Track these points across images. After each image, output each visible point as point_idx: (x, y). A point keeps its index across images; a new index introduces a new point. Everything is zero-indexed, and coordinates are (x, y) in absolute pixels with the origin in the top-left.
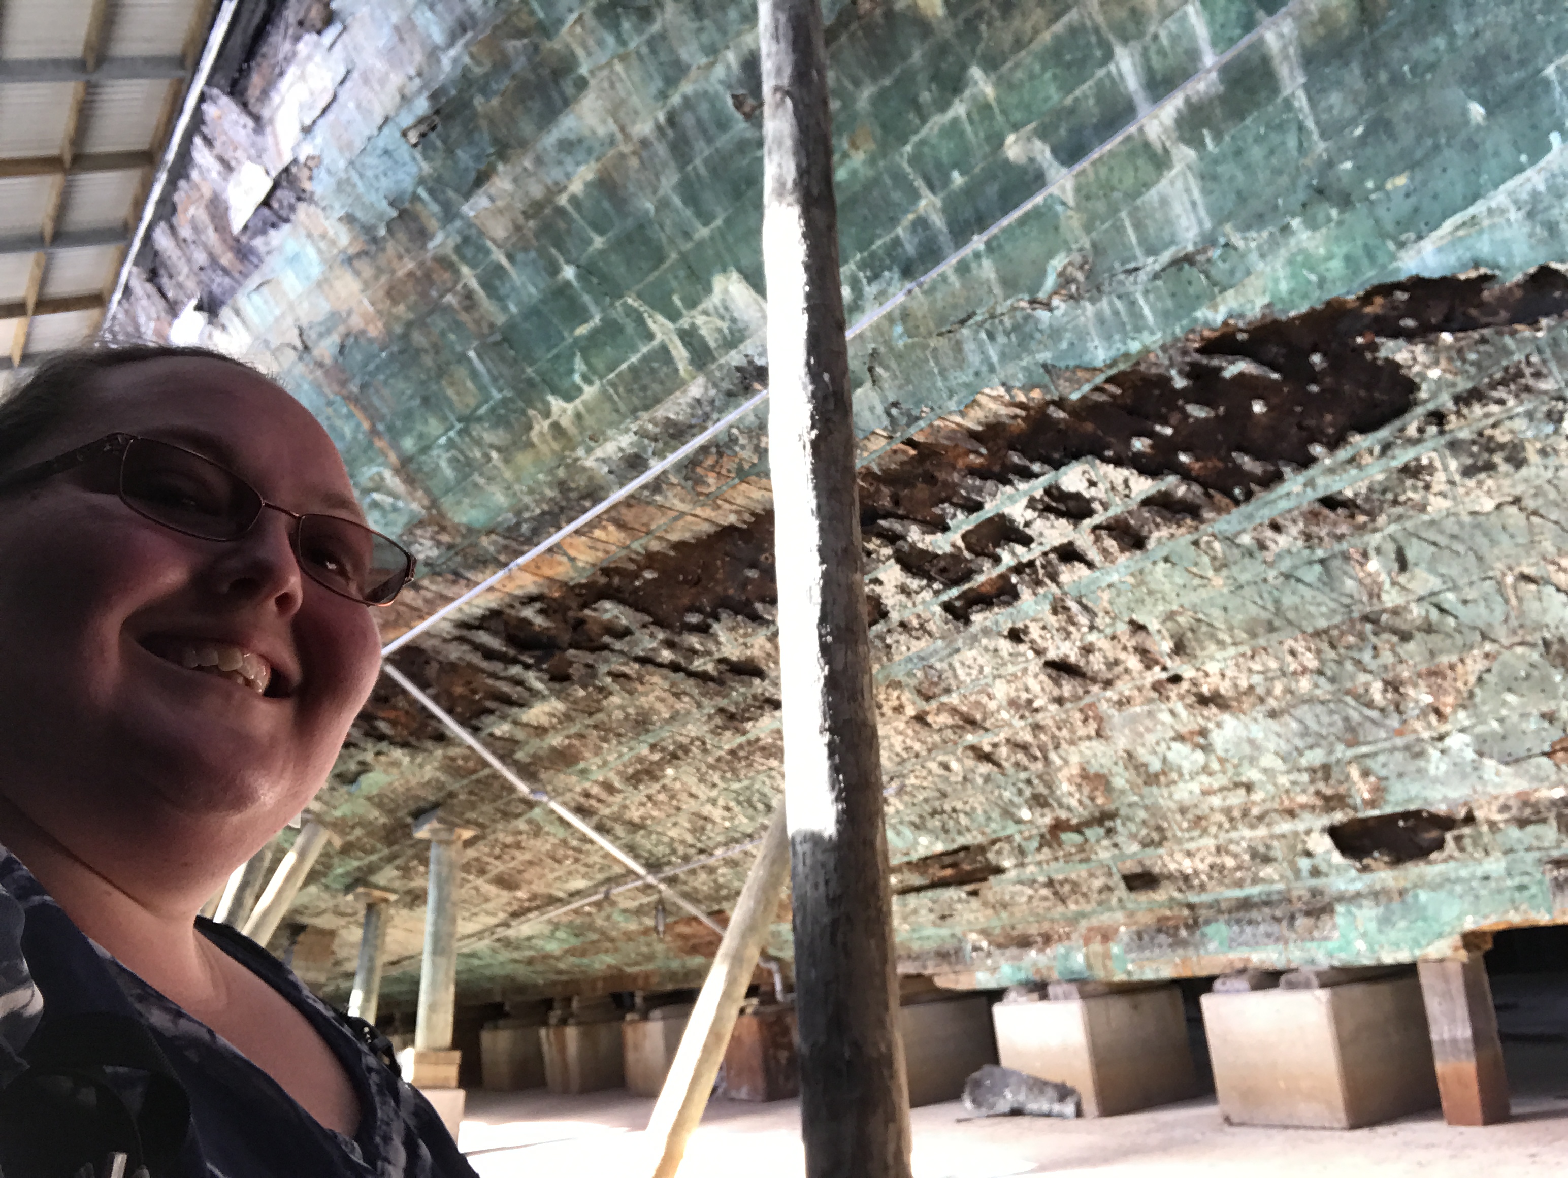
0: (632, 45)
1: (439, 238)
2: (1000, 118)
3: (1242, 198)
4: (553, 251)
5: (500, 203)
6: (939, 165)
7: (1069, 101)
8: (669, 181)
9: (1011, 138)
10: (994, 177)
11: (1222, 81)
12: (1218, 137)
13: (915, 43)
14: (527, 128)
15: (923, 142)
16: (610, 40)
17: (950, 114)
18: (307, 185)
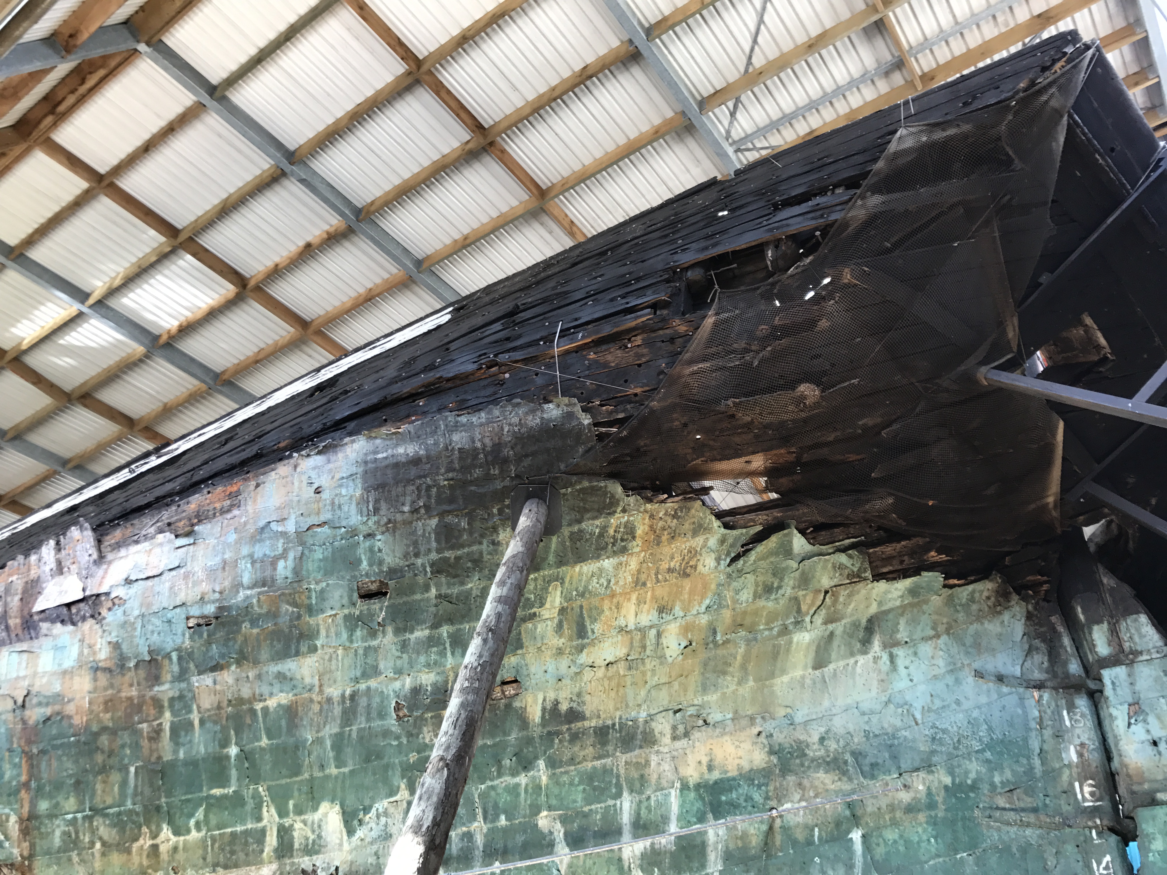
0: (355, 645)
1: (166, 686)
2: (543, 798)
4: (232, 732)
5: (218, 687)
6: (496, 806)
7: (586, 809)
8: (331, 729)
9: (544, 813)
10: (525, 832)
11: (676, 844)
13: (516, 729)
14: (264, 655)
15: (493, 788)
16: (345, 635)
17: (517, 780)
18: (104, 612)
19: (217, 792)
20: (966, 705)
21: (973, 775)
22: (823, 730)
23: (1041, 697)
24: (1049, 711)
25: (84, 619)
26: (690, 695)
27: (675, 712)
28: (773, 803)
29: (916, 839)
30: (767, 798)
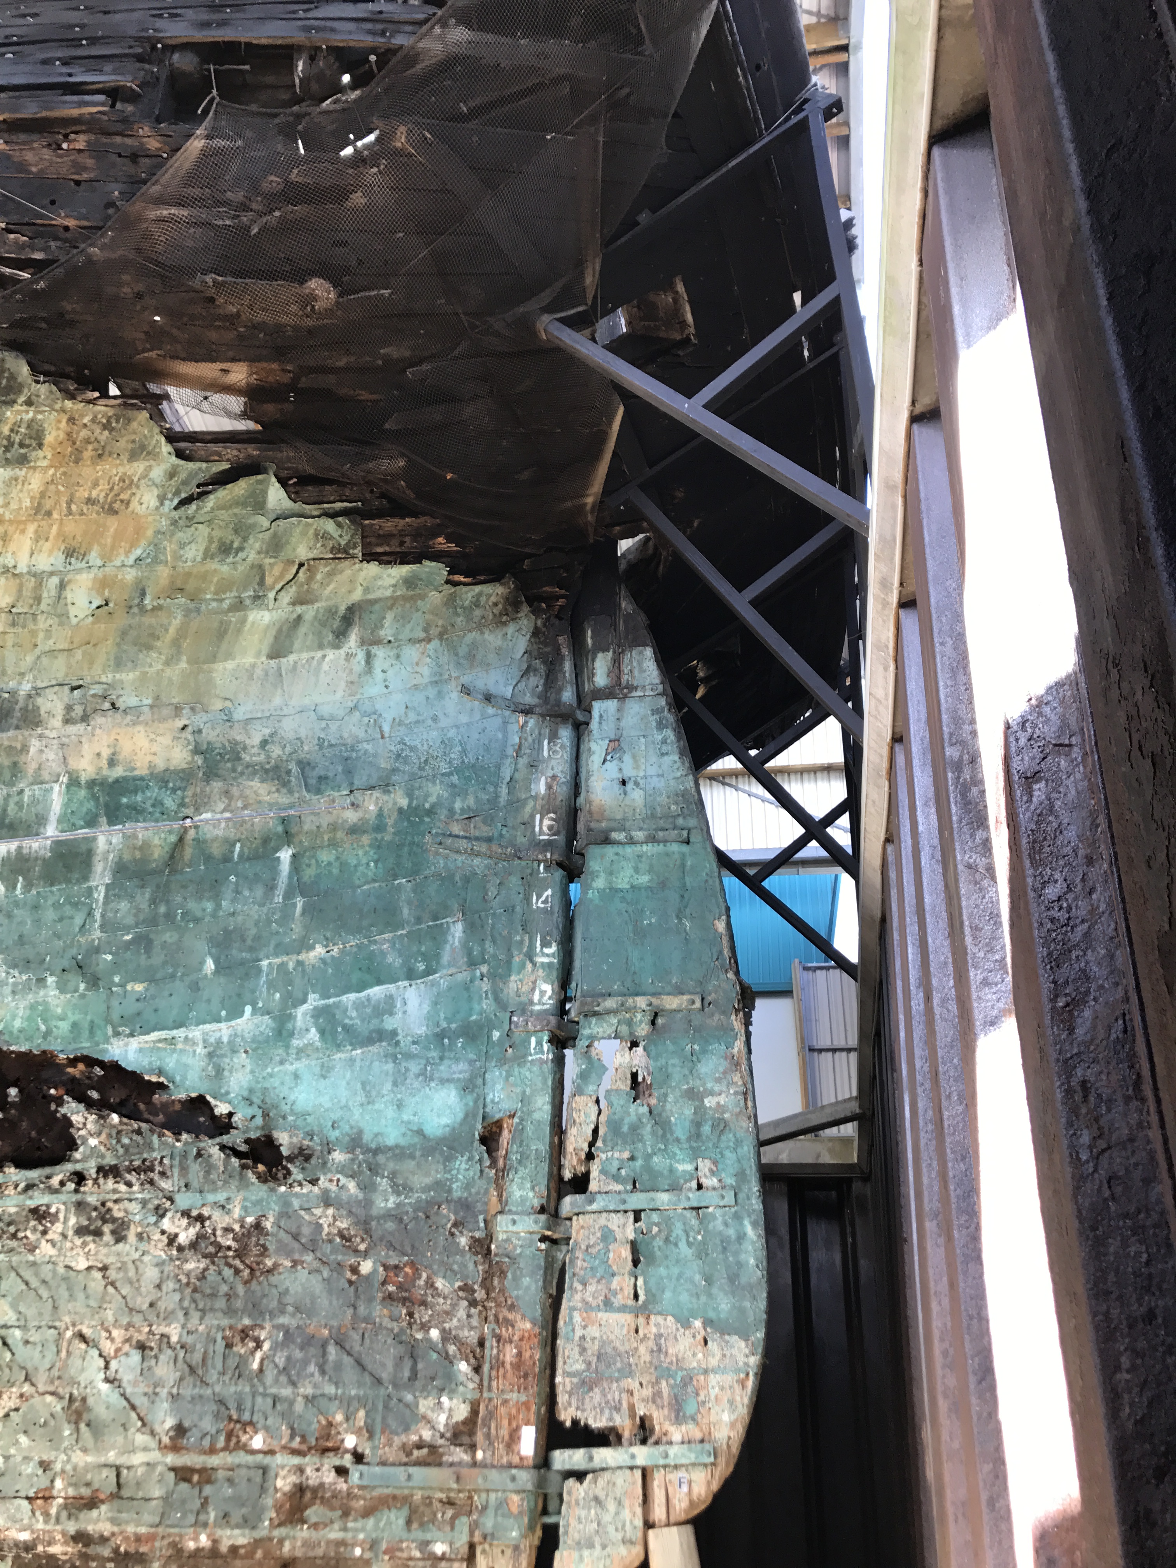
3: (21, 940)
11: (51, 850)
12: (28, 887)
20: (444, 722)
21: (433, 799)
22: (267, 731)
23: (526, 722)
24: (530, 739)
26: (97, 669)
27: (73, 689)
28: (189, 811)
29: (354, 862)
30: (182, 805)
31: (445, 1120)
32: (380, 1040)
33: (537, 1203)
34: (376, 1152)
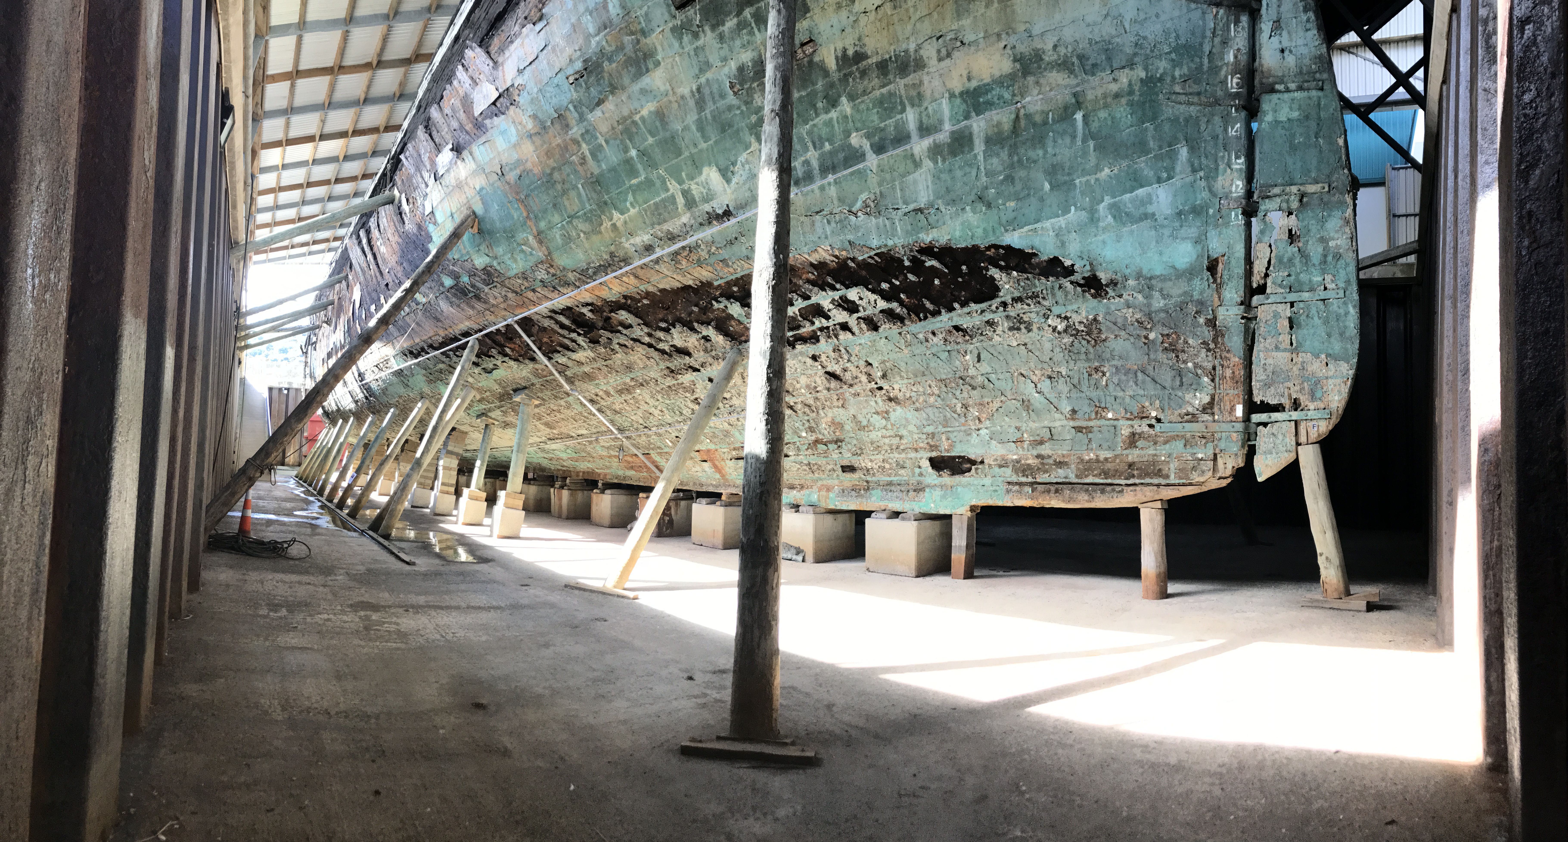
0: (686, 49)
1: (575, 129)
2: (851, 124)
3: (948, 190)
4: (628, 141)
5: (607, 115)
6: (820, 138)
7: (882, 125)
8: (692, 118)
9: (854, 134)
10: (843, 150)
11: (950, 138)
12: (944, 160)
13: (820, 79)
14: (626, 80)
15: (814, 125)
16: (676, 44)
17: (830, 115)
18: (517, 98)
19: (634, 181)
20: (1163, 17)
21: (1161, 71)
22: (1056, 39)
23: (1217, 12)
24: (1221, 24)
25: (507, 108)
26: (948, 22)
27: (938, 39)
28: (1018, 98)
29: (1118, 116)
30: (1014, 95)
31: (1187, 260)
32: (1146, 219)
33: (1239, 300)
34: (1151, 278)
